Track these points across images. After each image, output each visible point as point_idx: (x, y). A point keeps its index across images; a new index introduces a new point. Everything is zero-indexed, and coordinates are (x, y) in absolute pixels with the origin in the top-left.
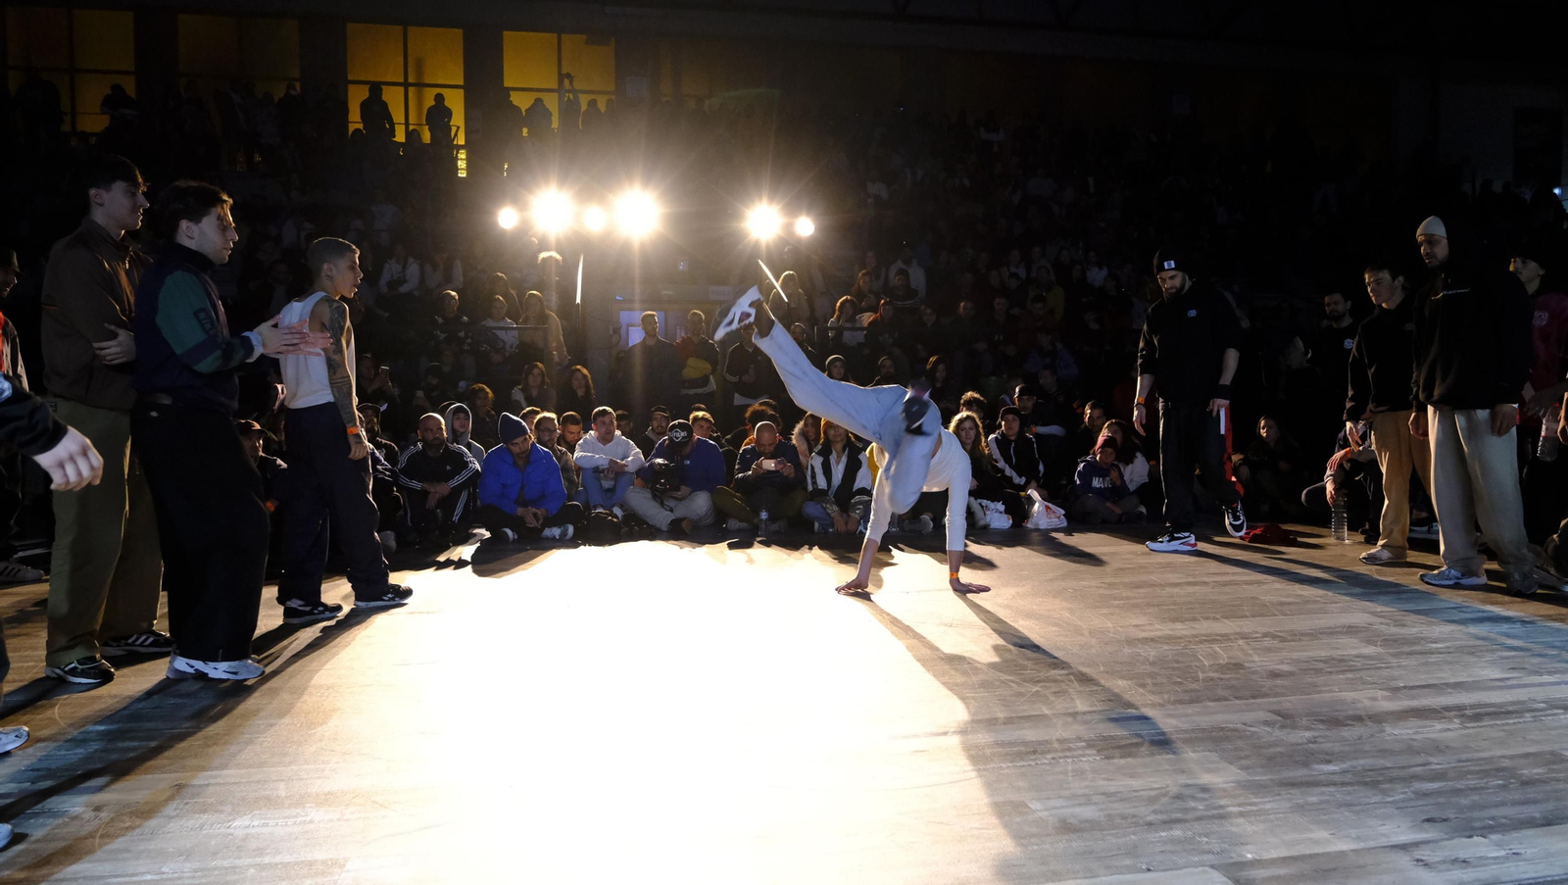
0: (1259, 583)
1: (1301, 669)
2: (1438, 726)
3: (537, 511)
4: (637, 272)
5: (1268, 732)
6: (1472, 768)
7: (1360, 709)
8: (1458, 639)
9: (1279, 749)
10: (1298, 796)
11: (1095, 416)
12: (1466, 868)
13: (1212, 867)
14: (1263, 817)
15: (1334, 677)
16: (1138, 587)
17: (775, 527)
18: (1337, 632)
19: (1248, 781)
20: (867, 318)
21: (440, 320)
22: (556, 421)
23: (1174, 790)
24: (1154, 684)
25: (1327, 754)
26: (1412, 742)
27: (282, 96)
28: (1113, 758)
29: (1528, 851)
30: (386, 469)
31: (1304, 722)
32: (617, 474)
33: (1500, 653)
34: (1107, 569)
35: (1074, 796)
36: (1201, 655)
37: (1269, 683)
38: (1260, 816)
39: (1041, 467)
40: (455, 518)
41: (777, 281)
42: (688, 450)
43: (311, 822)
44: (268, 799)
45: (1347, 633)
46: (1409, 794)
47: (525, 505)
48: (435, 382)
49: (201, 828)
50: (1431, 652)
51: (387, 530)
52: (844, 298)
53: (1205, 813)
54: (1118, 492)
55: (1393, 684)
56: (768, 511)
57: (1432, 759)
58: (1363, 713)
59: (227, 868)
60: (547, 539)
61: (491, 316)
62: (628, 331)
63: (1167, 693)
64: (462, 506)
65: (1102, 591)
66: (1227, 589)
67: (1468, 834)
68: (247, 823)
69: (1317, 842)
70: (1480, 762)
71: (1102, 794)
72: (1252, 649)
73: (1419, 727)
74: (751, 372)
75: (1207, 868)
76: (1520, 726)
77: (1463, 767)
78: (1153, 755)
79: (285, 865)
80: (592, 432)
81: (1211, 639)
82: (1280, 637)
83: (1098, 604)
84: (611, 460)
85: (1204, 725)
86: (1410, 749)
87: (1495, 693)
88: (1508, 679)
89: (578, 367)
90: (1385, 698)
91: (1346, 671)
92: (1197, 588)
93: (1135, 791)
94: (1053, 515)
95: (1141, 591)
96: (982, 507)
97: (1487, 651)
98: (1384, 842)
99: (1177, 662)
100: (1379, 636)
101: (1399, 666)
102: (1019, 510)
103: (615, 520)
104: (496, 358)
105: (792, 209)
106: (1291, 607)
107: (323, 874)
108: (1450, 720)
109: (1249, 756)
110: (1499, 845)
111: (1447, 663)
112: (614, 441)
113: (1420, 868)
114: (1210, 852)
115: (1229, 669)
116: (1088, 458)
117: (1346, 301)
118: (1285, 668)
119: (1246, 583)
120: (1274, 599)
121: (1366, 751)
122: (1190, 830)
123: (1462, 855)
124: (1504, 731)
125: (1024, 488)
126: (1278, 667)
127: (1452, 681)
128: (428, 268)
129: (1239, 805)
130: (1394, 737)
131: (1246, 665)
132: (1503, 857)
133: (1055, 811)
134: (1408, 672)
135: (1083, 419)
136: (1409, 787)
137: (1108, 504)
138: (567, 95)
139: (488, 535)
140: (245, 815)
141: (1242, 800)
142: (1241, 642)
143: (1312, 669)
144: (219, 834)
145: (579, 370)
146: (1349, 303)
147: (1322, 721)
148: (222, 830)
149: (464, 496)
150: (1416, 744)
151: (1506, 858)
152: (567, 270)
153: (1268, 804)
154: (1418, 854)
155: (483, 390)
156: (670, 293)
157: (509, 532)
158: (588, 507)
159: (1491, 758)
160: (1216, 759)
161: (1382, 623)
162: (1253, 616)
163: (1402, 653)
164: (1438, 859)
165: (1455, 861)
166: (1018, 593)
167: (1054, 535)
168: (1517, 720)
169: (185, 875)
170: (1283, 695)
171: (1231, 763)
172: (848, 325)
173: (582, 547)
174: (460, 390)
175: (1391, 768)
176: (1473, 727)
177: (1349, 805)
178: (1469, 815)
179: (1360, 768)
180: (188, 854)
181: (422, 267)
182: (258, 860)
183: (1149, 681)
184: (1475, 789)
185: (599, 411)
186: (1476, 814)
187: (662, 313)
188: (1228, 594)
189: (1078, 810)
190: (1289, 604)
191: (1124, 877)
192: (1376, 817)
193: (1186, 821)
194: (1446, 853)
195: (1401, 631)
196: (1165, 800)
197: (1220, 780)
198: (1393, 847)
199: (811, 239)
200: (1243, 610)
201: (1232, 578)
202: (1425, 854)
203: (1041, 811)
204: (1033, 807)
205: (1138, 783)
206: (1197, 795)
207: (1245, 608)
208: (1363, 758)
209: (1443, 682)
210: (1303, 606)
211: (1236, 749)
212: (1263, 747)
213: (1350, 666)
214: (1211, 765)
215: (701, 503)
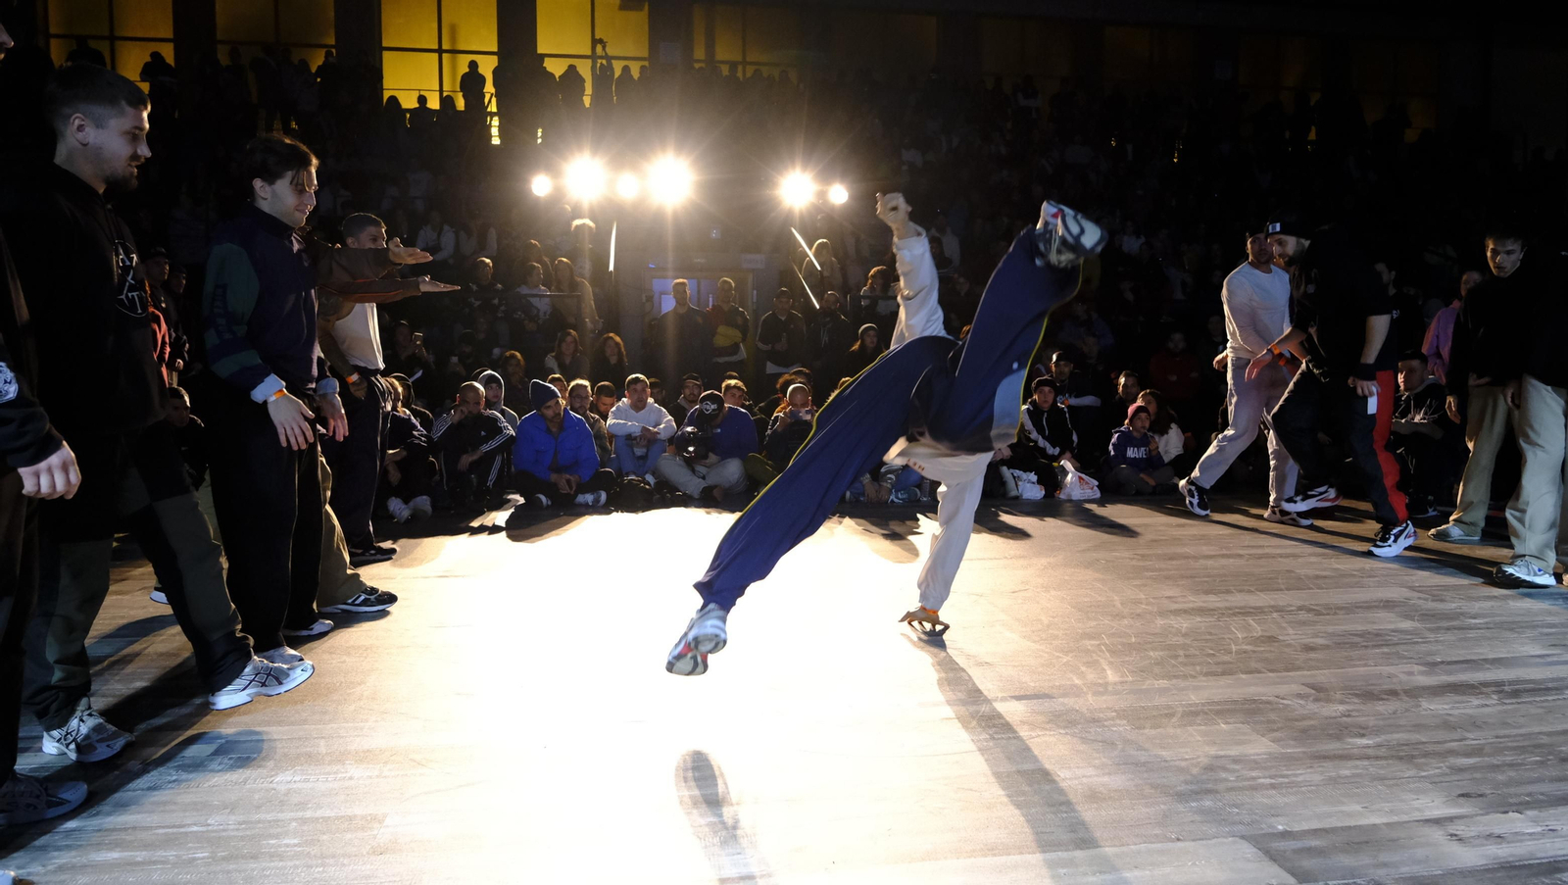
0: (1295, 556)
1: (1336, 643)
2: (1476, 702)
3: (571, 478)
4: (670, 239)
5: (1302, 705)
6: (1510, 744)
7: (1395, 684)
8: (1501, 615)
9: (1312, 722)
10: (1330, 769)
11: (1129, 384)
12: (1500, 844)
13: (1243, 837)
15: (1370, 651)
16: (1171, 559)
18: (1374, 607)
19: (1282, 753)
21: (475, 288)
22: (589, 388)
23: (1204, 761)
24: (1186, 656)
25: (1361, 727)
26: (1447, 717)
27: (321, 63)
28: (1144, 728)
29: (1565, 828)
30: (422, 435)
31: (1338, 696)
32: (649, 441)
33: (1540, 630)
34: (1141, 540)
35: (1104, 765)
36: (1235, 627)
37: (1303, 656)
38: (1292, 788)
39: (1075, 438)
40: (490, 483)
41: (810, 249)
42: (720, 419)
43: (351, 778)
44: (309, 756)
45: (1385, 607)
46: (1444, 768)
47: (559, 470)
48: (468, 349)
49: (245, 782)
50: (1470, 628)
51: (422, 495)
52: (876, 266)
53: (1236, 784)
54: (1153, 462)
55: (1430, 659)
57: (1468, 735)
58: (1398, 687)
59: (270, 822)
60: (580, 505)
61: (525, 283)
62: (660, 298)
63: (1199, 664)
64: (496, 471)
65: (1134, 563)
66: (1262, 562)
67: (1503, 809)
68: (289, 779)
69: (1350, 815)
70: (1517, 739)
71: (1134, 763)
72: (1287, 623)
73: (1456, 702)
74: (784, 340)
75: (1237, 839)
76: (1559, 703)
77: (1500, 743)
78: (1185, 725)
79: (326, 819)
80: (625, 400)
81: (1245, 612)
82: (1314, 610)
83: (1131, 575)
84: (645, 429)
85: (1235, 697)
86: (1447, 725)
87: (1536, 670)
88: (1548, 655)
89: (611, 335)
90: (1422, 673)
91: (1382, 645)
92: (1231, 560)
93: (1166, 761)
94: (1085, 487)
95: (1174, 562)
96: (1014, 477)
97: (1527, 627)
98: (1417, 816)
99: (1210, 634)
100: (1417, 611)
101: (1437, 641)
102: (1051, 480)
103: (647, 487)
104: (531, 326)
105: (826, 176)
106: (1327, 581)
107: (363, 829)
108: (1487, 695)
109: (1282, 728)
110: (1535, 821)
111: (1484, 638)
112: (646, 409)
113: (1455, 842)
114: (1241, 823)
115: (1263, 642)
116: (1122, 429)
117: (1390, 271)
118: (1320, 641)
119: (1281, 556)
120: (1310, 572)
121: (1405, 726)
122: (1220, 801)
123: (1497, 831)
124: (1542, 707)
125: (1057, 458)
126: (1311, 640)
127: (1491, 656)
128: (463, 235)
129: (1271, 777)
130: (1429, 712)
131: (1280, 638)
132: (1538, 833)
133: (1084, 780)
134: (1446, 646)
135: (1117, 389)
136: (1443, 762)
137: (1142, 475)
138: (599, 61)
139: (522, 500)
140: (286, 770)
141: (1273, 772)
142: (1275, 615)
143: (1347, 643)
144: (262, 789)
145: (611, 338)
146: (1393, 273)
147: (1357, 695)
148: (265, 785)
149: (498, 461)
150: (1451, 719)
151: (1542, 835)
152: (600, 238)
153: (1305, 775)
154: (1452, 828)
155: (513, 356)
156: (703, 261)
157: (543, 498)
158: (620, 474)
159: (1530, 734)
160: (1248, 731)
161: (1420, 598)
162: (1288, 590)
163: (1439, 628)
164: (1473, 834)
165: (1490, 836)
166: (1049, 563)
167: (1088, 506)
168: (1556, 697)
169: (231, 827)
170: (1319, 668)
171: (1263, 736)
172: (880, 294)
173: (615, 514)
174: (494, 357)
175: (1426, 743)
176: (1512, 704)
177: (1382, 779)
178: (1505, 790)
179: (1394, 742)
180: (231, 807)
181: (457, 234)
182: (300, 814)
183: (1181, 653)
184: (1511, 765)
185: (633, 379)
186: (1512, 790)
187: (695, 282)
188: (1263, 567)
189: (1106, 779)
190: (1325, 577)
191: (1153, 846)
192: (1410, 791)
193: (1217, 792)
194: (1481, 829)
195: (1440, 606)
196: (1195, 771)
197: (1252, 751)
198: (1427, 821)
199: (845, 206)
200: (1279, 584)
201: (1267, 551)
202: (1459, 828)
203: (1070, 779)
204: (1062, 775)
205: (1168, 753)
206: (1228, 766)
207: (1280, 581)
208: (1398, 732)
209: (1482, 657)
210: (1339, 580)
211: (1269, 722)
212: (1297, 720)
213: (1386, 640)
214: (1242, 737)
215: (732, 470)
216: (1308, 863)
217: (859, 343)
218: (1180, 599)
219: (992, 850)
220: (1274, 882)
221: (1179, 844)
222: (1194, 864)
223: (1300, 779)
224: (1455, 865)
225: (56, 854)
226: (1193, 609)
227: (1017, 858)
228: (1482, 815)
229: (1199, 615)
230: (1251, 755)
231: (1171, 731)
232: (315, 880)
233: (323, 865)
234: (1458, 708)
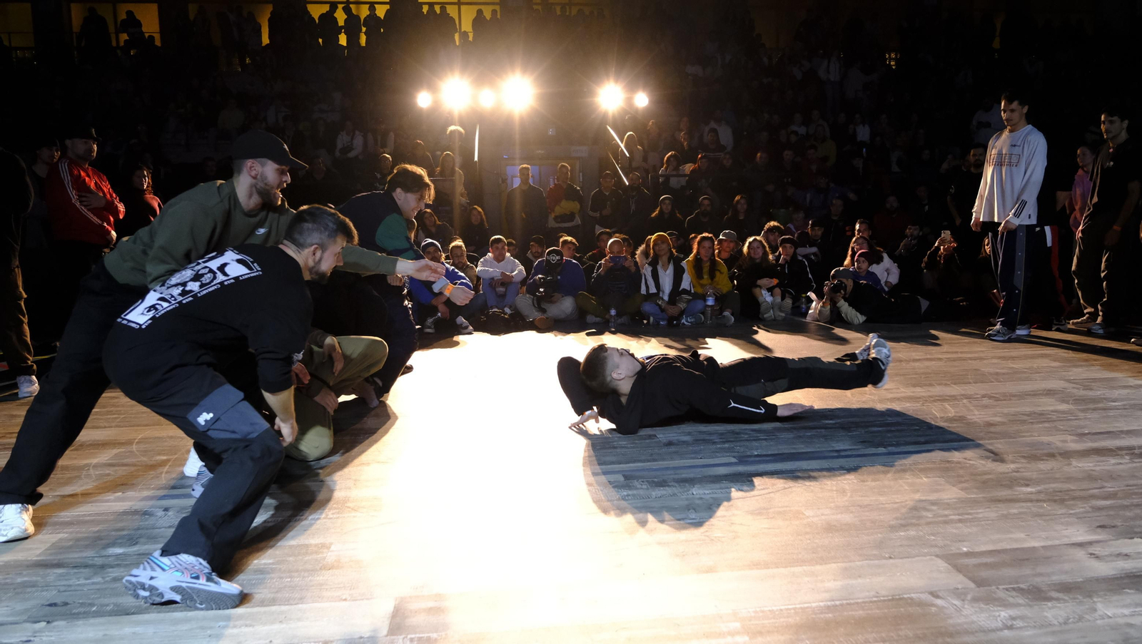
0: (981, 359)
1: (1009, 420)
2: (1113, 461)
4: (517, 137)
5: (983, 465)
6: (1136, 491)
7: (1053, 448)
8: (1134, 399)
9: (990, 476)
10: (1003, 509)
12: (1126, 560)
13: (937, 556)
14: (976, 523)
15: (1035, 426)
17: (620, 321)
18: (1040, 394)
19: (968, 498)
20: (688, 168)
21: (379, 176)
23: (911, 503)
24: (899, 430)
25: (1027, 480)
26: (1091, 472)
28: (867, 481)
31: (1011, 458)
32: (507, 282)
35: (837, 507)
36: (935, 410)
37: (986, 430)
38: (973, 522)
41: (621, 140)
42: (560, 268)
45: (1047, 394)
46: (1088, 508)
50: (1111, 409)
52: (670, 154)
53: (934, 520)
55: (1080, 431)
56: (616, 309)
57: (1106, 484)
58: (1056, 451)
62: (512, 180)
63: (908, 436)
66: (956, 363)
67: (1129, 536)
69: (1016, 540)
71: (859, 506)
72: (974, 406)
73: (1098, 462)
74: (608, 208)
75: (933, 557)
77: (1130, 490)
78: (896, 479)
80: (490, 254)
81: (942, 399)
82: (995, 397)
84: (503, 274)
85: (934, 459)
86: (1090, 477)
89: (476, 206)
90: (1073, 441)
91: (1044, 421)
92: (934, 362)
93: (882, 504)
98: (1066, 541)
100: (1071, 397)
101: (1085, 418)
103: (506, 316)
105: (632, 88)
106: (1007, 375)
107: (316, 553)
108: (1122, 456)
109: (968, 481)
111: (1121, 416)
112: (505, 260)
113: (1094, 559)
114: (936, 546)
115: (957, 420)
118: (998, 419)
119: (971, 359)
120: (992, 370)
121: (1059, 478)
122: (921, 531)
123: (1125, 551)
126: (991, 418)
127: (1125, 429)
128: (368, 138)
129: (959, 515)
130: (1078, 468)
131: (969, 417)
133: (823, 517)
134: (1092, 422)
136: (1088, 503)
141: (961, 511)
142: (965, 401)
143: (1018, 421)
145: (476, 208)
147: (1024, 457)
150: (1094, 473)
153: (982, 512)
154: (1091, 550)
156: (542, 152)
158: (487, 308)
160: (943, 483)
161: (1074, 388)
162: (975, 383)
163: (1089, 409)
164: (1107, 553)
165: (1119, 555)
170: (997, 439)
171: (953, 486)
172: (674, 173)
175: (1073, 490)
177: (1041, 515)
178: (1132, 523)
179: (1051, 490)
181: (365, 137)
184: (1137, 505)
185: (495, 239)
186: (1138, 523)
188: (955, 366)
189: (839, 516)
190: (1004, 374)
191: (872, 562)
192: (1062, 524)
193: (918, 525)
194: (1113, 550)
195: (1090, 393)
196: (904, 510)
197: (946, 497)
198: (1073, 544)
199: (646, 109)
200: (968, 378)
201: (960, 355)
202: (1097, 550)
203: (813, 517)
204: (807, 514)
205: (884, 498)
206: (927, 507)
207: (969, 377)
208: (1054, 483)
209: (1119, 429)
210: (1014, 375)
211: (958, 476)
212: (979, 475)
213: (1048, 418)
214: (939, 487)
215: (566, 305)
216: (985, 574)
217: (658, 209)
218: (894, 391)
219: (756, 565)
220: (960, 586)
221: (891, 561)
222: (902, 574)
223: (981, 516)
224: (1093, 575)
225: (111, 570)
226: (904, 398)
227: (776, 570)
228: (1113, 540)
229: (909, 402)
230: (945, 499)
231: (886, 483)
232: (285, 587)
233: (291, 577)
234: (1099, 466)
